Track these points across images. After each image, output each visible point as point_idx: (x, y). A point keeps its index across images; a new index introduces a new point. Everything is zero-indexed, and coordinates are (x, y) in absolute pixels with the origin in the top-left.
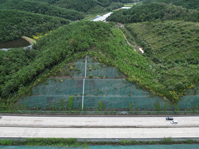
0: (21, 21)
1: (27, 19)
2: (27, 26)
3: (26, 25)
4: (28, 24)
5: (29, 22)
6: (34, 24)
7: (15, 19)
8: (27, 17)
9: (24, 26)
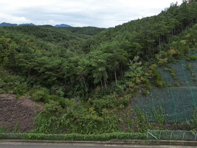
0: (46, 36)
1: (53, 34)
2: (53, 41)
3: (51, 40)
4: (53, 39)
5: (55, 38)
6: (59, 40)
7: (40, 33)
8: (53, 33)
9: (49, 41)
